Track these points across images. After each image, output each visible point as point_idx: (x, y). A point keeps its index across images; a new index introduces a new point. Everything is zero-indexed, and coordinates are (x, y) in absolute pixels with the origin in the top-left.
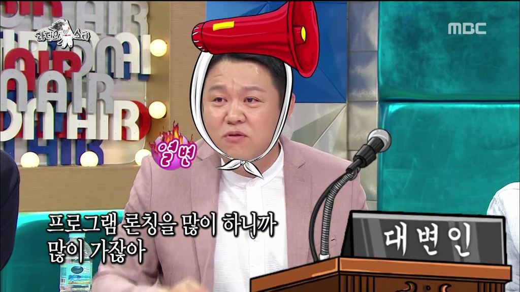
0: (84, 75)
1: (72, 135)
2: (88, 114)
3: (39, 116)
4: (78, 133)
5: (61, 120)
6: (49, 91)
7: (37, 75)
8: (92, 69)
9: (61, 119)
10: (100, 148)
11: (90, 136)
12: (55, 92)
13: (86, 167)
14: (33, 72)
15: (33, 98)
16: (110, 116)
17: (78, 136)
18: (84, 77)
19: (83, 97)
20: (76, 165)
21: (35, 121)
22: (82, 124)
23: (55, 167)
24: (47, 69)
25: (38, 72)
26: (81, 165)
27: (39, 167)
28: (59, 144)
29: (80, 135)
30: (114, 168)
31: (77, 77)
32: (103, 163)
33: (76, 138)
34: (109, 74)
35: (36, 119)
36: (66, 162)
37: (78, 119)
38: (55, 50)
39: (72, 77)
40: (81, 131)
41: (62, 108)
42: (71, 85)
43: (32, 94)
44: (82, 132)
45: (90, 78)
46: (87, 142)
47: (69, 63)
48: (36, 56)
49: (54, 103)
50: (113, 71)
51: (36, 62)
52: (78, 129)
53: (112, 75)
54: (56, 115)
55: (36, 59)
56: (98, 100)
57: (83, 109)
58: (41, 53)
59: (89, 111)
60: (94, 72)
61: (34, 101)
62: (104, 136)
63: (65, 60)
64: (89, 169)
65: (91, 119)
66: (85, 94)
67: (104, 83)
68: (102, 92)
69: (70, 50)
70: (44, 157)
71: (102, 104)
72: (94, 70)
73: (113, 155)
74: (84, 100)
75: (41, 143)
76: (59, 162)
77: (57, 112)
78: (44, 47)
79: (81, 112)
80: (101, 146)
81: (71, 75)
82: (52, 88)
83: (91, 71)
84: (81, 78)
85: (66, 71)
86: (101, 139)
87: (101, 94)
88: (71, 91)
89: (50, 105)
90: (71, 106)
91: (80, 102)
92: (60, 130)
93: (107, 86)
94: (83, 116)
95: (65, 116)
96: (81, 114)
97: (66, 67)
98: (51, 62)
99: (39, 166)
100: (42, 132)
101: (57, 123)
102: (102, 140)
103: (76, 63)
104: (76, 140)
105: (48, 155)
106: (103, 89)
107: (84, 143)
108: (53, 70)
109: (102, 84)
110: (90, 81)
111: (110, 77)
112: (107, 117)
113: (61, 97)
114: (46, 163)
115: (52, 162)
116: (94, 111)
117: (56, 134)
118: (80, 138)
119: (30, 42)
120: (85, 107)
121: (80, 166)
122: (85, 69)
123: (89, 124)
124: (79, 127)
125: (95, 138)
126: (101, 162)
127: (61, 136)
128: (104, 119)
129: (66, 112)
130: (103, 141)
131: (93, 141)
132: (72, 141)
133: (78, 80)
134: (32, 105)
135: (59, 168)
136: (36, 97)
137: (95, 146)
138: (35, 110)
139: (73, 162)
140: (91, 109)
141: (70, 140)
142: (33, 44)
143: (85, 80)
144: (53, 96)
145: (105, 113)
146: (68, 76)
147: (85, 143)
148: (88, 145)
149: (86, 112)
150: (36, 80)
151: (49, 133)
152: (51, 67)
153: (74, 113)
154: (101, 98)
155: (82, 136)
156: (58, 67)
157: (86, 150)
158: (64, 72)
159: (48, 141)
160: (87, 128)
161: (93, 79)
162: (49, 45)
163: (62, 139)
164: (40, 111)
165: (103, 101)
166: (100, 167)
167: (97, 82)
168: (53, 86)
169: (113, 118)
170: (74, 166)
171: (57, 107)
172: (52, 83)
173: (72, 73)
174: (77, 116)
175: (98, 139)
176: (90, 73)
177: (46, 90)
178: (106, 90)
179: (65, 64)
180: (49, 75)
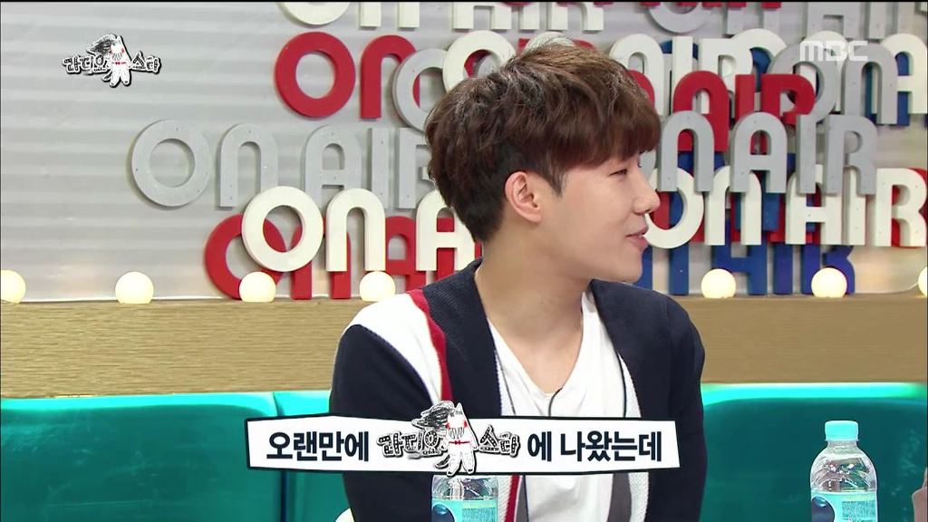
0: (821, 119)
1: (796, 235)
2: (826, 194)
3: (735, 199)
4: (807, 233)
5: (775, 207)
6: (753, 153)
7: (733, 122)
8: (834, 108)
9: (775, 205)
10: (848, 261)
11: (830, 237)
12: (765, 154)
13: (822, 299)
14: (725, 116)
15: (724, 165)
16: (870, 199)
17: (807, 239)
18: (820, 123)
19: (817, 163)
20: (801, 295)
21: (726, 210)
22: (815, 215)
23: (763, 299)
24: (750, 110)
25: (733, 116)
26: (812, 294)
27: (736, 299)
28: (769, 253)
29: (811, 236)
30: (874, 300)
31: (806, 123)
32: (853, 291)
33: (802, 241)
34: (866, 116)
35: (728, 207)
36: (783, 289)
37: (808, 205)
38: (765, 72)
39: (797, 125)
40: (813, 228)
41: (776, 185)
42: (793, 140)
43: (722, 157)
44: (814, 230)
45: (831, 125)
46: (823, 250)
47: (792, 97)
48: (730, 85)
49: (762, 175)
50: (874, 111)
51: (730, 96)
52: (808, 224)
53: (873, 118)
54: (766, 197)
55: (730, 92)
56: (847, 169)
57: (818, 187)
58: (739, 79)
59: (829, 190)
60: (838, 113)
61: (725, 171)
62: (856, 238)
63: (784, 91)
64: (828, 303)
65: (832, 204)
66: (821, 156)
67: (857, 134)
68: (855, 151)
69: (794, 72)
70: (743, 279)
71: (853, 176)
72: (838, 109)
73: (873, 276)
74: (820, 168)
75: (737, 252)
76: (770, 288)
77: (767, 191)
78: (746, 67)
79: (813, 191)
80: (850, 258)
81: (795, 121)
82: (757, 147)
83: (834, 112)
84: (815, 125)
85: (785, 114)
86: (851, 244)
87: (852, 156)
88: (794, 152)
89: (754, 179)
90: (794, 181)
91: (812, 173)
92: (772, 226)
93: (864, 141)
94: (815, 199)
95: (782, 199)
96: (812, 195)
97: (786, 105)
98: (757, 96)
99: (735, 296)
100: (739, 231)
101: (767, 214)
102: (852, 247)
103: (803, 95)
104: (802, 246)
105: (748, 274)
106: (854, 147)
107: (818, 253)
108: (762, 110)
109: (855, 136)
110: (831, 132)
111: (868, 123)
112: (863, 200)
113: (775, 162)
114: (744, 291)
115: (756, 290)
116: (839, 189)
117: (765, 234)
118: (811, 242)
119: (721, 58)
120: (820, 181)
121: (811, 297)
122: (821, 107)
123: (828, 214)
124: (808, 221)
125: (838, 242)
126: (851, 289)
127: (774, 238)
128: (857, 204)
129: (783, 191)
130: (854, 249)
131: (834, 248)
132: (794, 249)
133: (809, 130)
134: (722, 180)
135: (770, 299)
136: (729, 164)
137: (839, 257)
138: (728, 189)
139: (796, 288)
140: (833, 185)
141: (791, 246)
142: (725, 62)
143: (822, 130)
144: (760, 162)
145: (859, 194)
146: (789, 123)
147: (819, 251)
148: (825, 255)
149: (822, 191)
150: (730, 132)
151: (751, 233)
152: (757, 105)
153: (799, 194)
154: (852, 163)
155: (813, 239)
156: (770, 106)
157: (821, 266)
158: (781, 114)
159: (749, 248)
160: (824, 223)
161: (838, 128)
162: (755, 64)
163: (775, 245)
164: (736, 190)
165: (856, 169)
166: (848, 299)
167: (845, 134)
168: (760, 143)
169: (875, 203)
170: (772, 297)
171: (767, 182)
172: (758, 138)
173: (797, 117)
174: (804, 200)
175: (845, 244)
176: (833, 116)
177: (749, 152)
178: (862, 149)
179: (784, 99)
180: (755, 121)
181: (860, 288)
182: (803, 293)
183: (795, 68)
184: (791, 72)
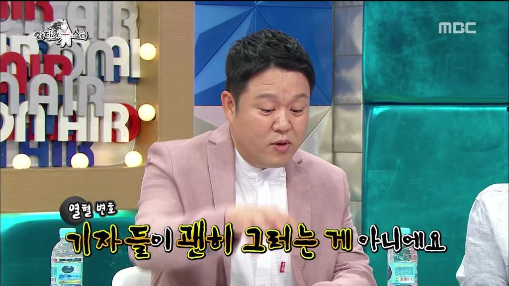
0: (75, 78)
1: (63, 137)
2: (78, 116)
3: (31, 118)
4: (69, 135)
5: (52, 122)
6: (40, 94)
7: (29, 79)
8: (82, 73)
10: (91, 150)
11: (81, 138)
12: (47, 95)
13: (76, 169)
14: (25, 76)
15: (25, 100)
16: (101, 118)
17: (69, 139)
18: (75, 80)
19: (73, 100)
20: (66, 167)
21: (26, 124)
22: (73, 126)
23: (45, 169)
24: (38, 72)
25: (30, 75)
26: (71, 166)
27: (30, 169)
28: (50, 145)
29: (71, 137)
30: (104, 169)
31: (68, 80)
32: (93, 164)
33: (67, 140)
34: (99, 78)
35: (28, 122)
36: (57, 164)
37: (69, 121)
38: (46, 53)
39: (63, 81)
40: (72, 133)
41: (53, 111)
42: (61, 88)
43: (23, 97)
44: (73, 134)
45: (80, 81)
46: (78, 144)
47: (61, 67)
48: (28, 59)
49: (45, 106)
50: (103, 75)
51: (28, 65)
52: (69, 131)
53: (102, 78)
54: (48, 118)
55: (27, 63)
56: (89, 103)
57: (74, 112)
58: (32, 57)
59: (80, 114)
60: (84, 75)
61: (26, 103)
62: (94, 138)
63: (56, 63)
64: (79, 171)
65: (82, 121)
66: (76, 97)
67: (94, 86)
68: (93, 94)
69: (61, 54)
70: (35, 159)
71: (92, 107)
72: (84, 73)
73: (103, 157)
74: (75, 103)
75: (32, 145)
76: (50, 164)
77: (48, 114)
78: (36, 50)
79: (72, 114)
80: (91, 148)
81: (62, 78)
82: (43, 92)
83: (82, 75)
84: (72, 81)
85: (57, 75)
86: (92, 140)
87: (91, 97)
88: (62, 94)
89: (41, 108)
90: (62, 109)
91: (71, 105)
92: (51, 132)
93: (98, 90)
94: (73, 118)
95: (56, 118)
96: (72, 116)
97: (57, 70)
98: (42, 66)
99: (30, 167)
100: (34, 134)
101: (47, 126)
102: (92, 142)
103: (66, 66)
104: (67, 142)
105: (39, 156)
106: (93, 93)
107: (74, 145)
108: (45, 73)
109: (93, 87)
110: (80, 84)
111: (100, 81)
112: (98, 119)
113: (52, 99)
114: (37, 165)
115: (43, 164)
116: (85, 114)
117: (47, 136)
118: (71, 140)
119: (22, 46)
120: (76, 110)
121: (70, 168)
122: (76, 72)
123: (80, 126)
124: (70, 129)
125: (85, 140)
126: (91, 163)
128: (95, 121)
129: (57, 114)
131: (83, 143)
132: (63, 143)
133: (69, 83)
134: (24, 108)
135: (50, 169)
136: (27, 100)
137: (86, 148)
138: (27, 113)
139: (64, 163)
140: (82, 111)
141: (61, 142)
142: (24, 48)
143: (76, 83)
144: (44, 99)
145: (95, 116)
146: (59, 80)
147: (76, 145)
148: (78, 147)
149: (77, 114)
150: (28, 83)
151: (40, 135)
152: (42, 70)
153: (65, 116)
154: (91, 101)
155: (73, 138)
156: (49, 71)
157: (77, 152)
158: (55, 75)
159: (39, 143)
160: (78, 130)
161: (84, 82)
162: (40, 49)
163: (53, 141)
164: (31, 113)
165: (93, 103)
166: (90, 169)
167: (88, 85)
168: (44, 89)
169: (103, 121)
170: (65, 168)
171: (48, 110)
172: (43, 86)
173: (63, 77)
174: (67, 118)
175: (88, 141)
176: (81, 77)
177: (38, 93)
178: (97, 93)
179: (56, 67)
180: (41, 78)
181: (97, 163)
182: (54, 166)
183: (62, 52)
184: (60, 54)
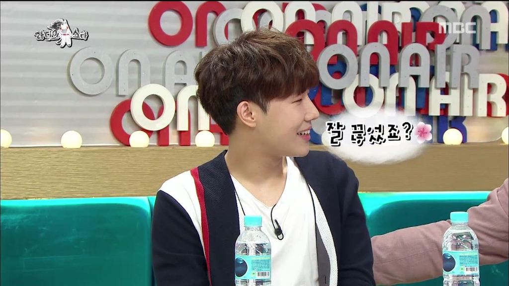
0: (448, 47)
1: (435, 111)
2: (451, 88)
3: (401, 91)
4: (441, 109)
5: (423, 95)
6: (411, 65)
7: (400, 49)
9: (423, 94)
10: (463, 125)
11: (453, 112)
12: (418, 66)
13: (449, 146)
14: (396, 45)
15: (395, 72)
16: (475, 91)
17: (441, 113)
18: (448, 49)
19: (446, 71)
20: (437, 143)
21: (397, 97)
22: (445, 99)
24: (410, 42)
25: (400, 45)
26: (443, 143)
29: (443, 111)
30: (477, 147)
31: (440, 49)
32: (466, 141)
33: (438, 114)
34: (474, 46)
35: (398, 95)
37: (441, 94)
38: (418, 21)
39: (435, 50)
40: (444, 107)
41: (424, 83)
42: (433, 58)
43: (394, 68)
45: (454, 51)
46: (450, 119)
47: (433, 35)
48: (399, 28)
49: (416, 78)
50: (478, 42)
51: (399, 34)
53: (477, 46)
54: (419, 90)
55: (399, 32)
56: (463, 74)
57: (447, 84)
58: (404, 25)
59: (453, 86)
60: (458, 43)
61: (396, 75)
62: (468, 112)
63: (428, 31)
64: (452, 148)
65: (454, 94)
66: (449, 67)
68: (467, 64)
69: (434, 21)
71: (466, 78)
72: (458, 41)
73: (477, 133)
74: (448, 74)
77: (419, 87)
78: (408, 18)
79: (444, 86)
80: (464, 123)
81: (434, 47)
82: (413, 62)
83: (455, 43)
84: (445, 50)
85: (429, 44)
86: (465, 115)
87: (466, 67)
88: (434, 65)
89: (412, 80)
90: (433, 81)
91: (444, 77)
92: (421, 106)
93: (472, 59)
94: (445, 91)
95: (427, 91)
96: (444, 88)
97: (429, 39)
98: (414, 34)
101: (419, 99)
104: (438, 117)
106: (467, 62)
107: (446, 120)
108: (415, 43)
109: (467, 56)
110: (454, 54)
111: (475, 49)
112: (472, 91)
113: (423, 71)
116: (458, 85)
117: (418, 110)
118: (443, 114)
119: (393, 13)
120: (448, 81)
121: (442, 145)
122: (448, 42)
123: (452, 99)
124: (442, 103)
125: (458, 114)
126: (464, 140)
127: (422, 112)
128: (468, 93)
129: (428, 86)
130: (466, 118)
131: (455, 118)
132: (433, 118)
133: (442, 53)
134: (394, 81)
136: (398, 72)
137: (458, 123)
138: (397, 85)
139: (435, 139)
140: (455, 83)
141: (432, 116)
142: (396, 16)
143: (449, 53)
144: (415, 71)
145: (469, 88)
146: (431, 49)
148: (450, 122)
149: (449, 86)
150: (399, 54)
152: (413, 39)
153: (436, 88)
154: (465, 71)
155: (444, 113)
156: (421, 40)
157: (448, 128)
158: (427, 44)
160: (450, 104)
161: (458, 52)
162: (412, 16)
163: (423, 116)
164: (402, 86)
165: (467, 74)
166: (464, 145)
167: (462, 54)
168: (415, 60)
169: (478, 93)
171: (419, 81)
172: (414, 56)
173: (436, 46)
174: (439, 91)
175: (461, 115)
176: (455, 45)
177: (409, 65)
178: (471, 63)
179: (428, 36)
180: (413, 48)
181: (470, 140)
182: (439, 142)
183: (434, 19)
184: (432, 21)
